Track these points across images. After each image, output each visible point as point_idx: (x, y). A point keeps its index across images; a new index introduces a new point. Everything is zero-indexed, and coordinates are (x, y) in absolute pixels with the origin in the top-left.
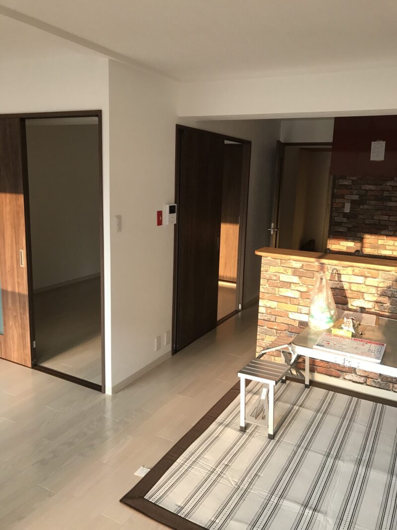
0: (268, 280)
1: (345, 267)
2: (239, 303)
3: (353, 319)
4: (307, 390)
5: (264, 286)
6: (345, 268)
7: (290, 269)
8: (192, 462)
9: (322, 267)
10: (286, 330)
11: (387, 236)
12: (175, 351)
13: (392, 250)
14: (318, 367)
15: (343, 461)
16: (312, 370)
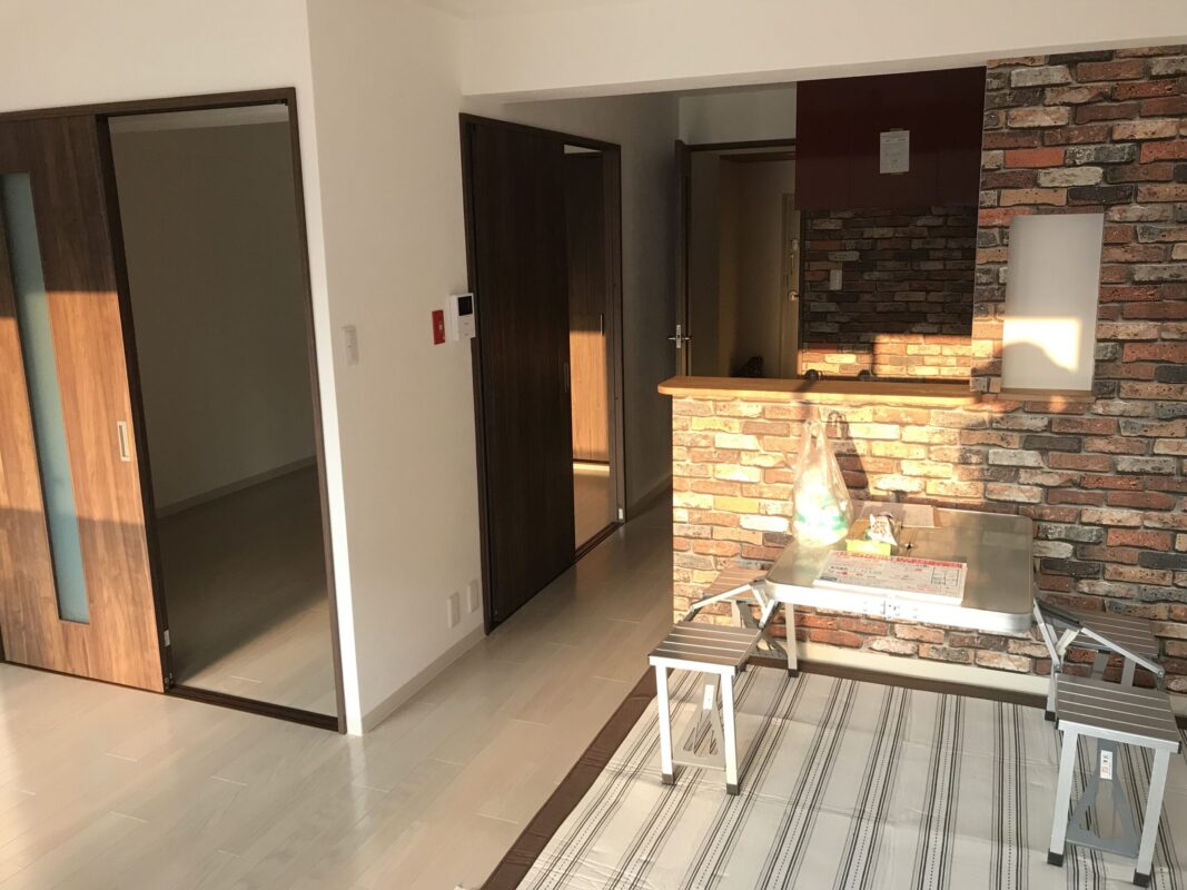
0: (689, 448)
1: (857, 407)
2: (619, 506)
3: (889, 517)
4: (794, 682)
5: (681, 463)
6: (855, 410)
7: (736, 420)
8: (568, 864)
9: (807, 411)
10: (736, 555)
11: (925, 334)
12: (492, 623)
13: (939, 365)
14: (812, 630)
15: (893, 824)
16: (801, 638)
